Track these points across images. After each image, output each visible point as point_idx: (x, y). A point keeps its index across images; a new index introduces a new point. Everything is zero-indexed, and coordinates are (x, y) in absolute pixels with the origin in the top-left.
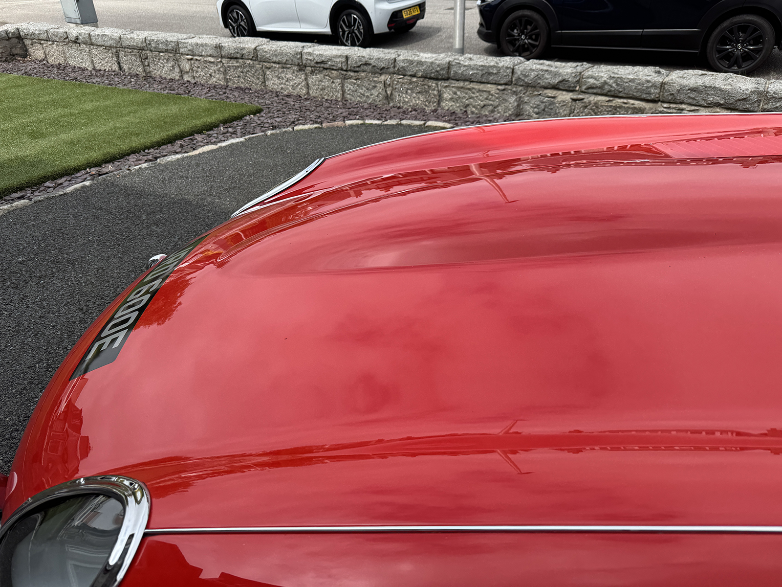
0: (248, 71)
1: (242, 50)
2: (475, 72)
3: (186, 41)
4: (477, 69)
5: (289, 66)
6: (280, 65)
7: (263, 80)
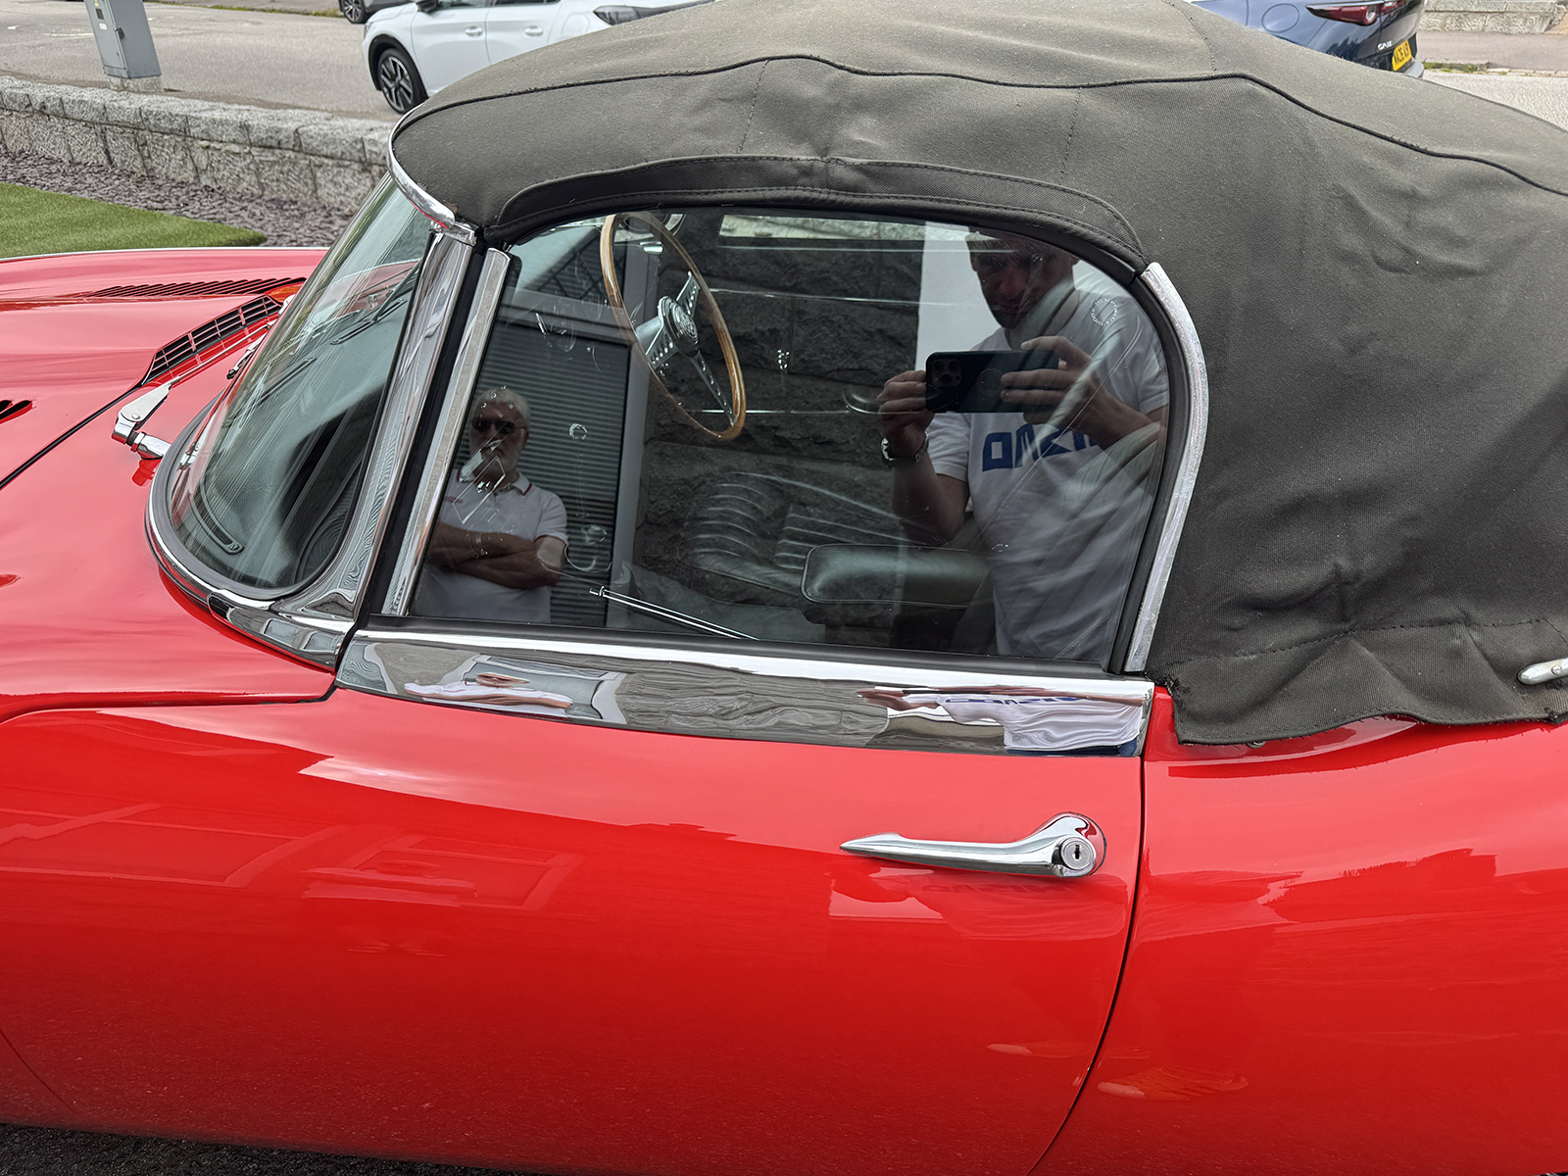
0: (289, 170)
1: (277, 132)
3: (198, 115)
5: (347, 163)
6: (335, 162)
7: (312, 187)
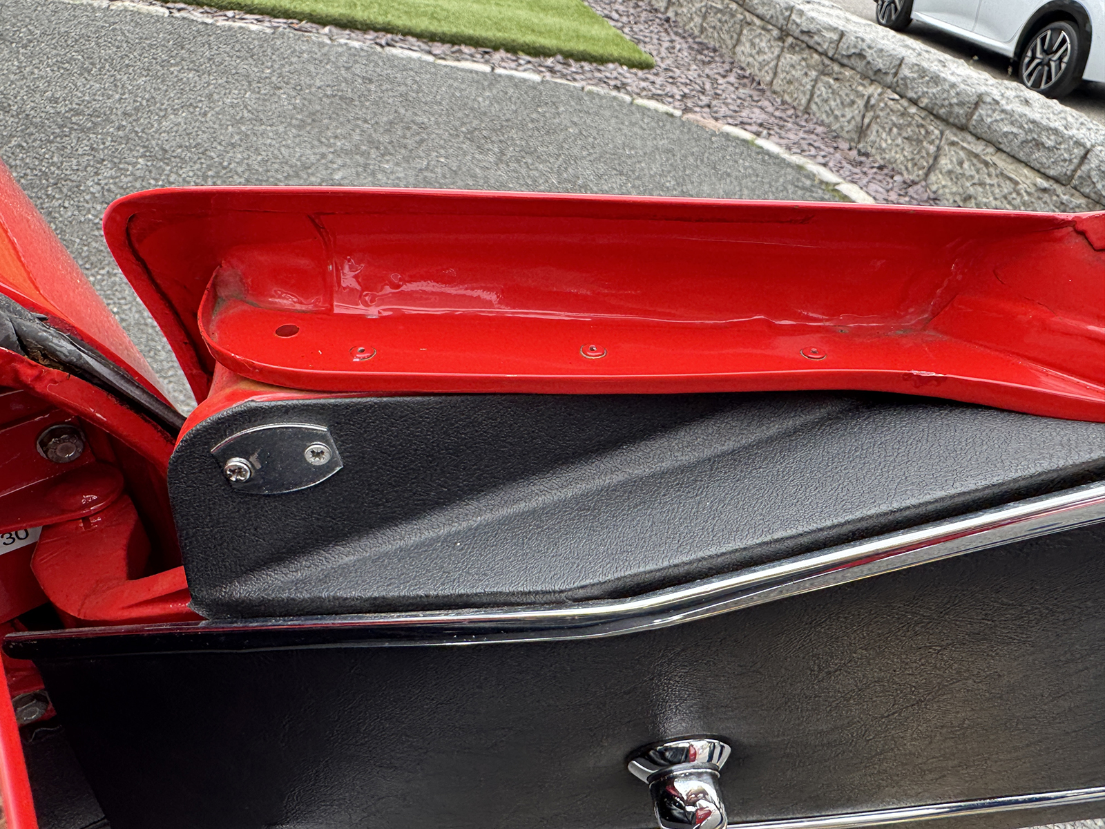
0: (726, 21)
2: (1015, 130)
4: (1021, 127)
6: (762, 24)
7: (734, 42)
